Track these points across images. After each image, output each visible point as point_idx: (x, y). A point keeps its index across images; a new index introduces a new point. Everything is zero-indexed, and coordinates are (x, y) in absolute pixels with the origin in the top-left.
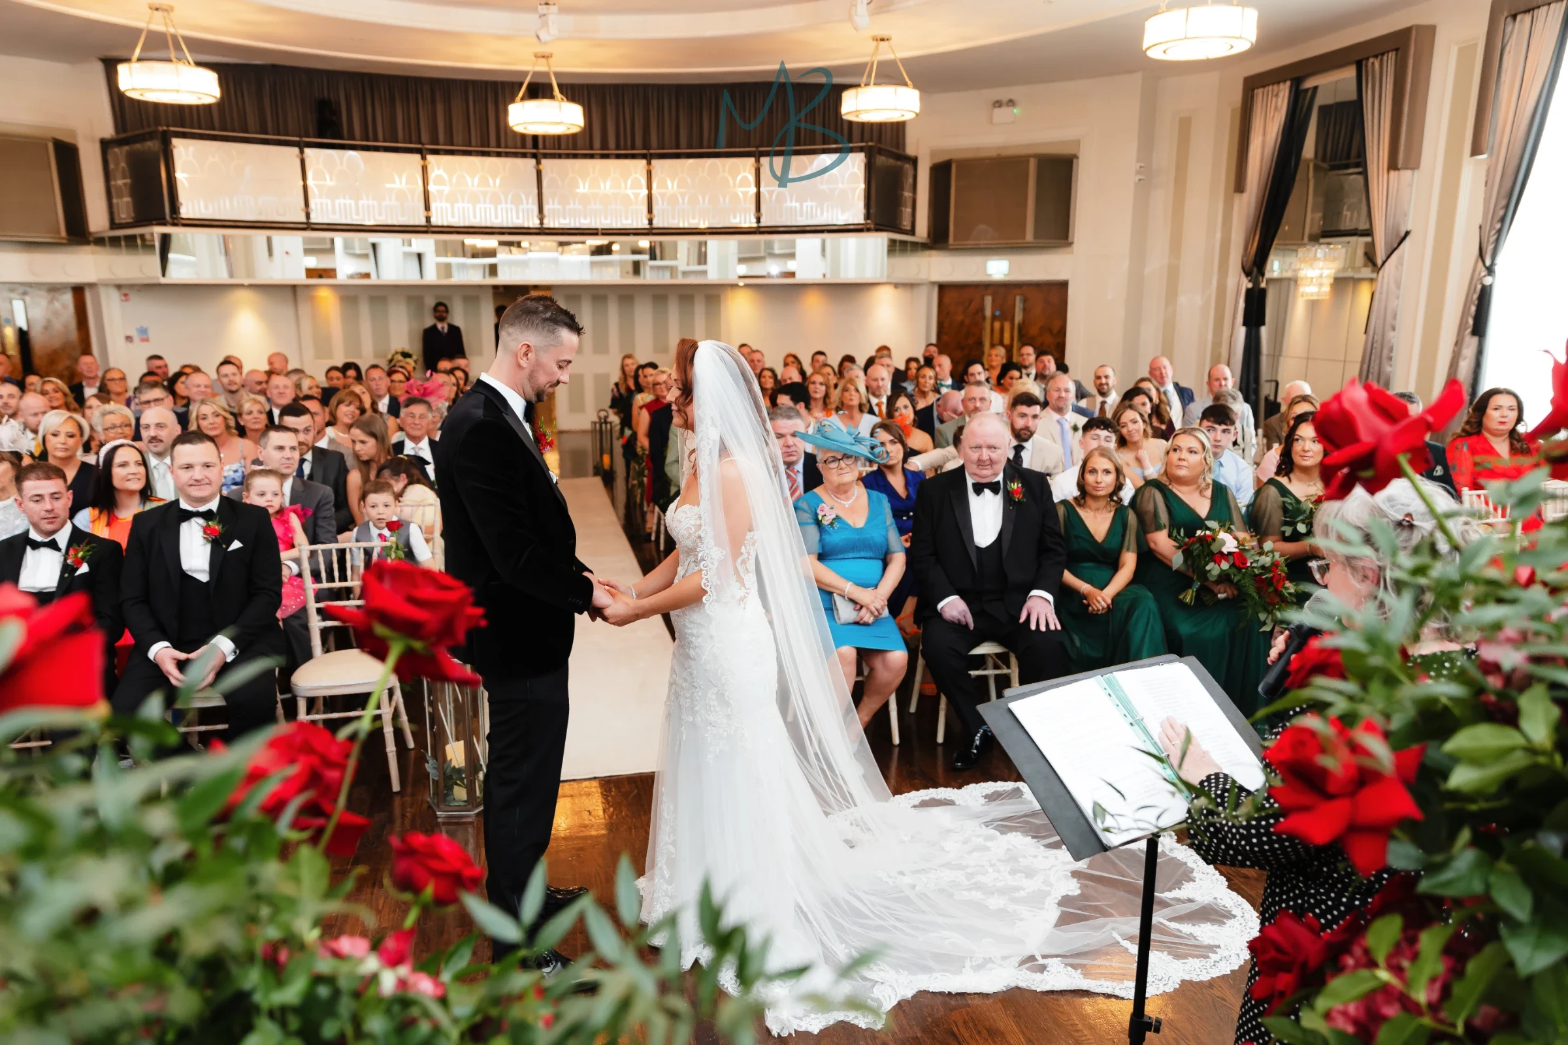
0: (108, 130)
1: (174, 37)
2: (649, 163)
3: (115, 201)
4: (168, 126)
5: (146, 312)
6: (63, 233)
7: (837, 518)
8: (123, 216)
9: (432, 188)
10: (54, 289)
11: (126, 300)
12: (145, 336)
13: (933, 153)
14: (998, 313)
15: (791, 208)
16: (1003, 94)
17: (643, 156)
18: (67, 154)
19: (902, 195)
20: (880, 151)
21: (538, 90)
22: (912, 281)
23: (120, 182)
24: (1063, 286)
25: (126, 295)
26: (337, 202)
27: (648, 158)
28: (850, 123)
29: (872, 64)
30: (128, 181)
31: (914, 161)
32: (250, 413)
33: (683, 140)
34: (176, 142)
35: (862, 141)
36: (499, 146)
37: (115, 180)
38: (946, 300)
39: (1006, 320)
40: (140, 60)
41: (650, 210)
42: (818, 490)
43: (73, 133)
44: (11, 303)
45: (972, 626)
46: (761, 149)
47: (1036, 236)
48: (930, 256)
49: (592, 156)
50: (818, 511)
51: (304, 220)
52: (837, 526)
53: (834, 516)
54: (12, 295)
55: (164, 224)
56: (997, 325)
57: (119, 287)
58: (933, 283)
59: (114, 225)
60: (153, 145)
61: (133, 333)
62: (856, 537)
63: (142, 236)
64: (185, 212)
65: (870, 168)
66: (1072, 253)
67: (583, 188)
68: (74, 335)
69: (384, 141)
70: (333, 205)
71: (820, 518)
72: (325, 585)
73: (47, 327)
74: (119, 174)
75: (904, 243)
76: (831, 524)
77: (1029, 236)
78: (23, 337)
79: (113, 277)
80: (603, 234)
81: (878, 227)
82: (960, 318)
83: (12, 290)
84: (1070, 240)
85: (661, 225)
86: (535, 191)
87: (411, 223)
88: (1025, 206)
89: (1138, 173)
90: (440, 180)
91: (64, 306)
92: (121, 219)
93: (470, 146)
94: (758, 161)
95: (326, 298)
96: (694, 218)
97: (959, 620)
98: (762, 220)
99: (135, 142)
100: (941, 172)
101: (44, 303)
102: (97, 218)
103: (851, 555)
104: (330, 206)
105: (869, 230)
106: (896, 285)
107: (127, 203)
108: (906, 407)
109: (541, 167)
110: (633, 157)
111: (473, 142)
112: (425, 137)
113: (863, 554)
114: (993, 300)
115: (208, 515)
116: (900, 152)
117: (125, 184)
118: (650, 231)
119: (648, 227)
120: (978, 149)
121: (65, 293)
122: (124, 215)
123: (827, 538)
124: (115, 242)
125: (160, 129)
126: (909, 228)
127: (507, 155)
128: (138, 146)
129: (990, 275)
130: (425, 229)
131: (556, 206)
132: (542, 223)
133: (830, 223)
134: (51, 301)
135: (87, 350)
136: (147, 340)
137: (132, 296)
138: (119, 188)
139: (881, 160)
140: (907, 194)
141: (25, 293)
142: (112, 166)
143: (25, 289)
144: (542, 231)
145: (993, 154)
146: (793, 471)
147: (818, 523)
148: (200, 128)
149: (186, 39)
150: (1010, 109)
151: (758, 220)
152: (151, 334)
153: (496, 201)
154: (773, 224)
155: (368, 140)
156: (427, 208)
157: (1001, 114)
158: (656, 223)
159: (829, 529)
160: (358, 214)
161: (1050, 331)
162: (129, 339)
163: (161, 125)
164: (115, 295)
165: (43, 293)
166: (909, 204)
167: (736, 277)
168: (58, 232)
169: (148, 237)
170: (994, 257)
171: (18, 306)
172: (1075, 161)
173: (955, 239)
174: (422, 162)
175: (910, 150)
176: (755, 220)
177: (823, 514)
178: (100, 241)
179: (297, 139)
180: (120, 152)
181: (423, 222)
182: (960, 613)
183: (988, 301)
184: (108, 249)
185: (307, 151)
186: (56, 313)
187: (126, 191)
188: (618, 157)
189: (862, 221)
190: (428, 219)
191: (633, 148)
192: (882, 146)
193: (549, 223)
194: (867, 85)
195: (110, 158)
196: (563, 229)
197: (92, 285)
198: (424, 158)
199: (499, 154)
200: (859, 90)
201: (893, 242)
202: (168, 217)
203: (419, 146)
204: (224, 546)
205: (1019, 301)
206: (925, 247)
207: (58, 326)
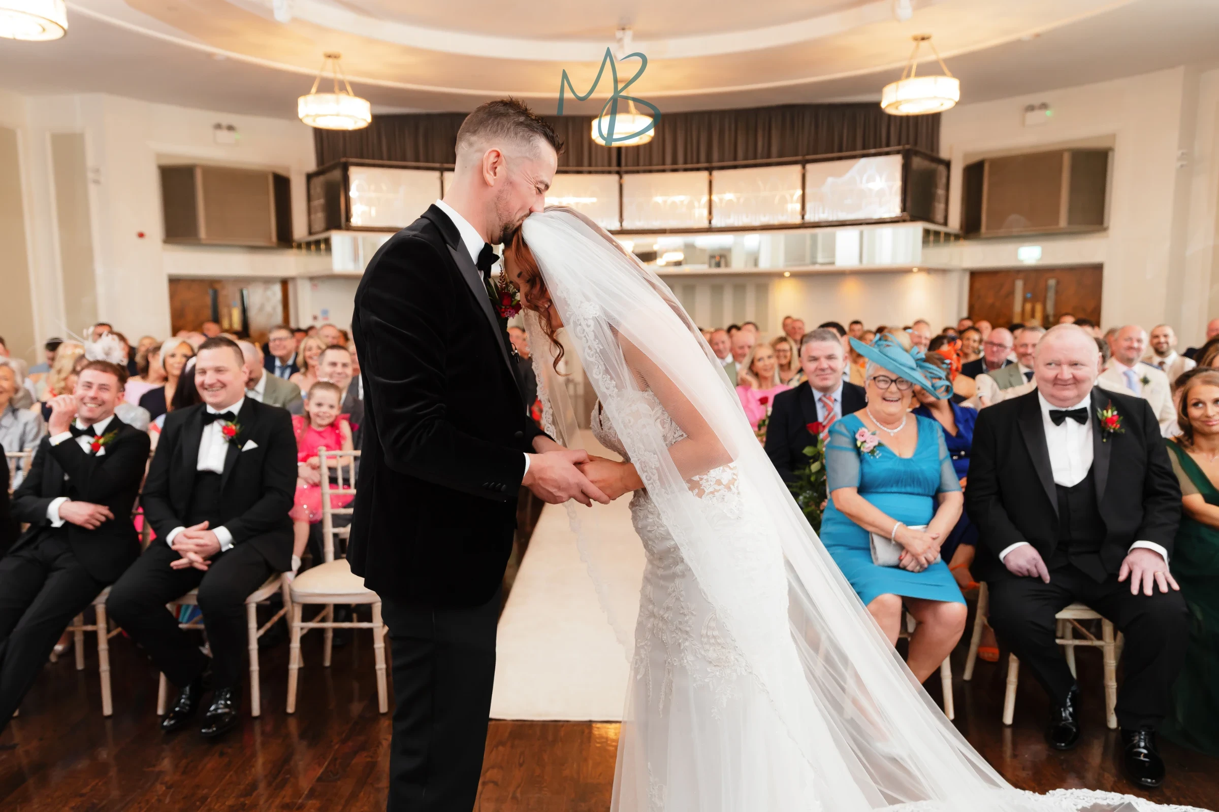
0: (311, 165)
1: (340, 81)
2: (710, 174)
3: (313, 217)
4: (347, 158)
6: (274, 240)
7: (880, 445)
8: (317, 225)
10: (267, 281)
11: (315, 288)
12: (326, 315)
13: (966, 156)
14: (1029, 295)
16: (1035, 99)
17: (706, 169)
18: (282, 184)
19: (938, 193)
20: (917, 154)
22: (944, 268)
23: (319, 202)
24: (1098, 268)
25: (315, 284)
27: (710, 170)
28: (890, 117)
29: (912, 65)
30: (322, 201)
31: (948, 164)
33: (740, 153)
34: (352, 169)
35: (899, 144)
36: (590, 165)
37: (314, 201)
38: (978, 285)
39: (1037, 301)
41: (710, 213)
42: (858, 414)
43: (287, 169)
45: (1047, 578)
46: (806, 158)
47: (1069, 223)
48: (962, 245)
49: (664, 171)
50: (857, 436)
52: (878, 455)
53: (876, 443)
55: (341, 230)
56: (1028, 306)
57: (312, 279)
58: (965, 270)
59: (310, 233)
60: (337, 173)
61: (319, 314)
62: (901, 468)
63: (326, 241)
64: (355, 222)
65: (906, 169)
66: (1107, 237)
68: (279, 315)
71: (859, 444)
72: (341, 491)
73: (262, 309)
74: (316, 197)
75: (937, 234)
76: (872, 452)
77: (1063, 223)
78: (245, 315)
79: (307, 271)
81: (913, 218)
82: (990, 301)
84: (1105, 225)
85: (719, 224)
86: (618, 200)
88: (1059, 195)
89: (1179, 159)
91: (274, 294)
92: (315, 227)
94: (804, 168)
96: (747, 217)
97: (1028, 570)
98: (806, 218)
99: (327, 172)
100: (974, 171)
101: (261, 291)
102: (299, 230)
103: (894, 489)
105: (905, 221)
106: (929, 271)
107: (321, 216)
109: (623, 181)
110: (698, 169)
114: (1025, 284)
115: (229, 416)
116: (935, 155)
117: (319, 204)
118: (710, 230)
119: (708, 226)
120: (1009, 149)
121: (276, 284)
123: (867, 469)
124: (308, 245)
125: (342, 158)
126: (942, 220)
127: (597, 172)
128: (329, 175)
129: (1022, 261)
131: (634, 211)
132: (621, 225)
133: (868, 216)
134: (265, 291)
135: (287, 326)
137: (319, 286)
138: (316, 207)
139: (917, 162)
140: (941, 192)
142: (312, 192)
144: (621, 232)
145: (1026, 152)
146: (829, 399)
147: (858, 450)
148: (372, 159)
149: (350, 82)
150: (1043, 111)
151: (803, 217)
152: (331, 315)
154: (815, 220)
157: (1033, 117)
158: (715, 223)
159: (868, 457)
161: (1084, 310)
162: (315, 318)
164: (307, 285)
165: (261, 283)
166: (943, 200)
168: (270, 238)
169: (330, 240)
170: (1026, 244)
172: (1110, 153)
173: (988, 228)
175: (944, 154)
176: (800, 217)
177: (862, 439)
178: (299, 246)
179: (439, 165)
180: (318, 182)
182: (1028, 562)
183: (1019, 284)
184: (304, 251)
185: (446, 174)
186: (266, 298)
187: (319, 208)
188: (686, 170)
189: (899, 214)
191: (698, 163)
192: (918, 148)
193: (627, 225)
194: (907, 78)
195: (312, 186)
196: (639, 229)
197: (293, 279)
199: (590, 173)
200: (900, 84)
201: (927, 232)
202: (342, 224)
204: (240, 447)
205: (1052, 282)
206: (957, 237)
207: (268, 308)
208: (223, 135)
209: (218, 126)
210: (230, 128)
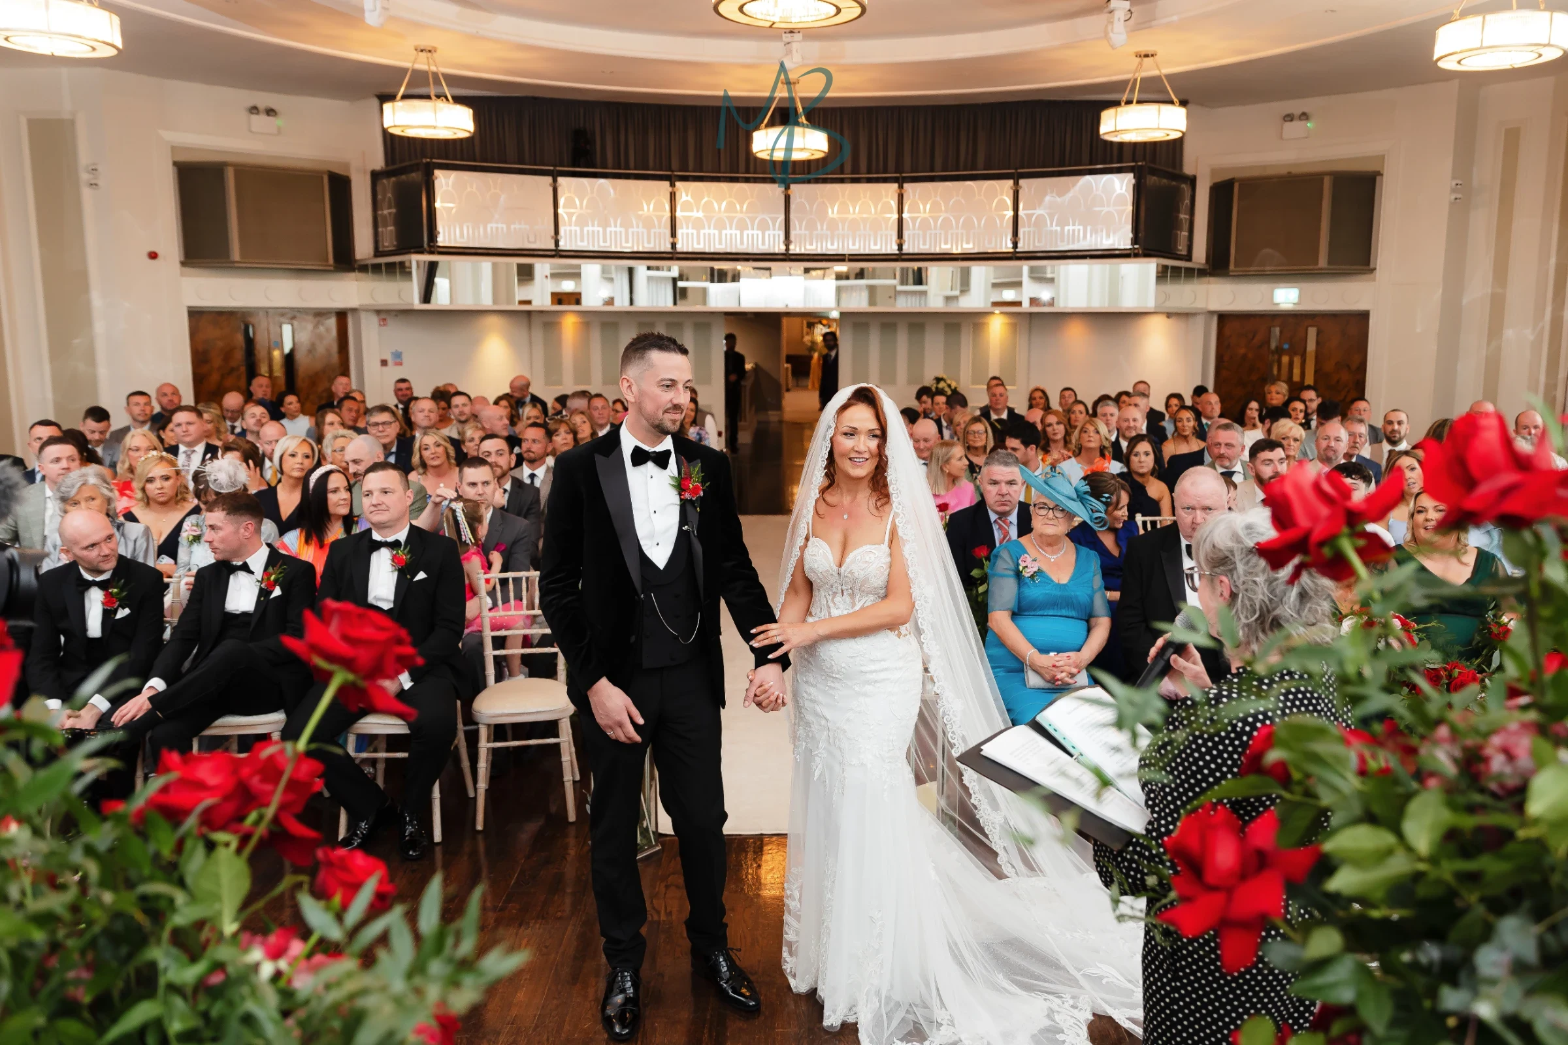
0: (379, 163)
1: (435, 75)
2: (901, 187)
3: (380, 230)
4: (431, 158)
5: (401, 337)
6: (331, 261)
7: (1039, 572)
8: (386, 244)
9: (678, 214)
10: (320, 314)
11: (384, 325)
12: (399, 360)
13: (1214, 172)
15: (1051, 231)
16: (1295, 106)
17: (895, 180)
18: (340, 185)
19: (1177, 217)
20: (1153, 172)
21: (784, 116)
22: (1187, 311)
23: (386, 212)
24: (1364, 316)
25: (384, 320)
26: (586, 229)
27: (901, 181)
28: (1112, 144)
29: (1135, 80)
30: (394, 210)
31: (1192, 181)
32: (472, 440)
33: (938, 162)
34: (437, 172)
35: (1133, 161)
36: (747, 172)
37: (382, 210)
38: (1227, 332)
39: (1296, 354)
40: (404, 97)
41: (900, 235)
42: (1023, 541)
43: (347, 166)
44: (281, 327)
46: (1019, 171)
47: (1329, 263)
48: (1209, 283)
49: (842, 181)
50: (1021, 562)
51: (552, 247)
53: (1036, 569)
54: (283, 319)
55: (422, 252)
56: (1286, 362)
57: (378, 312)
58: (1212, 313)
59: (378, 253)
60: (416, 176)
61: (388, 357)
62: (1058, 593)
63: (402, 264)
64: (442, 240)
65: (1139, 191)
66: (1374, 280)
67: (833, 212)
68: (335, 358)
69: (635, 169)
70: (582, 231)
71: (1020, 569)
73: (311, 350)
74: (386, 204)
75: (1176, 271)
76: (1032, 577)
77: (1323, 262)
78: (289, 359)
79: (374, 303)
80: (850, 260)
81: (1146, 252)
82: (1242, 351)
83: (283, 315)
84: (1372, 266)
85: (911, 251)
86: (782, 217)
87: (657, 250)
88: (1318, 229)
89: (1453, 191)
90: (687, 207)
91: (328, 330)
92: (384, 246)
93: (719, 172)
94: (1016, 184)
95: (569, 324)
96: (946, 243)
98: (1019, 245)
99: (402, 174)
100: (1222, 192)
101: (310, 326)
102: (363, 247)
103: (1050, 612)
104: (578, 232)
105: (1136, 255)
106: (1169, 315)
107: (391, 231)
108: (1147, 454)
109: (790, 192)
110: (885, 180)
111: (723, 168)
112: (675, 163)
113: (1064, 612)
114: (1281, 332)
115: (396, 546)
116: (1177, 172)
117: (390, 214)
118: (900, 257)
119: (897, 252)
120: (1264, 167)
121: (330, 318)
122: (388, 243)
123: (1025, 593)
124: (376, 269)
125: (424, 161)
126: (1184, 252)
127: (756, 180)
128: (404, 177)
129: (1277, 304)
130: (670, 256)
131: (803, 232)
132: (787, 249)
133: (1093, 248)
134: (316, 326)
135: (345, 372)
136: (401, 364)
137: (390, 321)
138: (384, 217)
139: (1152, 180)
140: (1183, 216)
141: (294, 318)
142: (379, 197)
143: (293, 314)
144: (787, 257)
145: (1284, 171)
146: (1005, 522)
147: (1020, 575)
148: (462, 160)
149: (447, 77)
150: (1303, 123)
151: (1015, 245)
152: (405, 358)
153: (742, 227)
154: (1031, 249)
155: (619, 168)
156: (673, 234)
157: (1294, 129)
158: (906, 248)
159: (1028, 583)
160: (605, 241)
161: (1348, 366)
162: (384, 363)
163: (426, 158)
164: (374, 319)
165: (310, 318)
166: (1186, 226)
167: (990, 305)
168: (327, 260)
169: (407, 264)
170: (1282, 285)
171: (287, 330)
172: (1378, 178)
173: (1236, 266)
174: (670, 189)
175: (1188, 170)
176: (1011, 245)
177: (1023, 564)
178: (363, 268)
179: (552, 168)
180: (387, 183)
181: (668, 248)
183: (1275, 333)
184: (370, 275)
185: (560, 180)
186: (320, 337)
187: (390, 220)
188: (869, 180)
189: (1130, 247)
190: (674, 245)
191: (885, 172)
192: (1155, 166)
193: (795, 249)
194: (1129, 102)
195: (379, 189)
196: (808, 255)
197: (354, 310)
198: (672, 185)
199: (747, 180)
200: (1119, 109)
201: (1164, 269)
202: (425, 246)
203: (669, 173)
204: (410, 577)
205: (1312, 333)
206: (1202, 273)
207: (321, 349)
208: (260, 121)
209: (254, 110)
210: (270, 112)
